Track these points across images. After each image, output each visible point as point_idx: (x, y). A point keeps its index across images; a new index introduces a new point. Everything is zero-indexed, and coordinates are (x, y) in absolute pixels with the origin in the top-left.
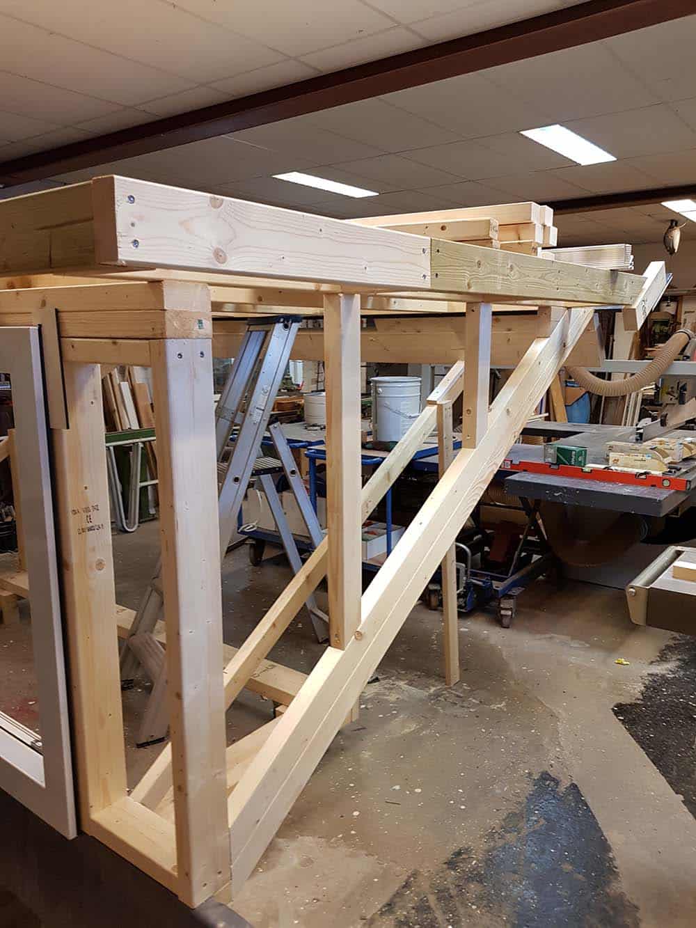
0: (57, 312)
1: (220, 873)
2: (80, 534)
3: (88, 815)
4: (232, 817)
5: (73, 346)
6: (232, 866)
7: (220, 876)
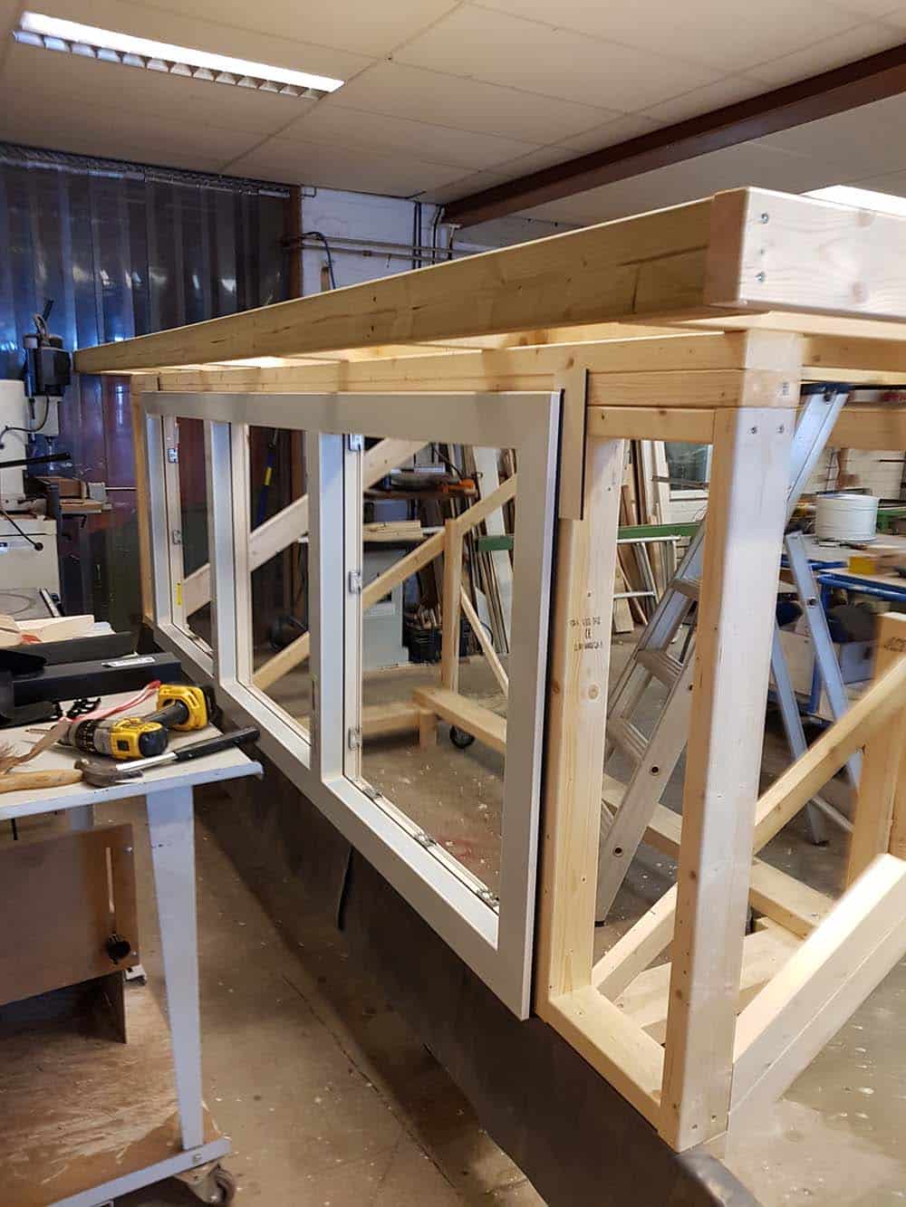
0: (588, 372)
1: (714, 1117)
2: (576, 650)
3: (546, 996)
4: (739, 1049)
5: (603, 417)
6: (729, 1113)
7: (713, 1121)
